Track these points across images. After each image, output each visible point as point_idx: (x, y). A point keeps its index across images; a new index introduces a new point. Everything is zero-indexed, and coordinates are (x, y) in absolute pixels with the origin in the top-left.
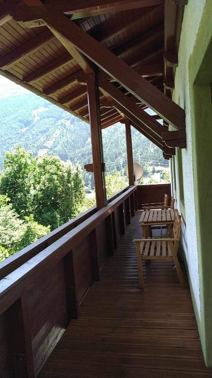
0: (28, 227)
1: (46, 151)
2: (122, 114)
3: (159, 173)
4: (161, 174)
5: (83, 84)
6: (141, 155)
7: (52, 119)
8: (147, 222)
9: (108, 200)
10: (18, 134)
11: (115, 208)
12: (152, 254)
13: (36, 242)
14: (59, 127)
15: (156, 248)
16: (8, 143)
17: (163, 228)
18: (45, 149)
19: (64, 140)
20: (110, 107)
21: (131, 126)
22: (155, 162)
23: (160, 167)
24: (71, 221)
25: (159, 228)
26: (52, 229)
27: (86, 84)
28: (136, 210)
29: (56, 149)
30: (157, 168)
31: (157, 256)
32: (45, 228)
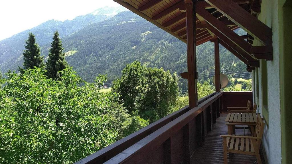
0: (133, 119)
1: (148, 63)
2: (213, 35)
3: (241, 84)
4: (242, 84)
5: (183, 11)
6: (225, 68)
7: (155, 40)
8: (232, 122)
9: (198, 101)
10: (130, 50)
11: (205, 108)
12: (236, 148)
13: (138, 131)
14: (160, 46)
15: (240, 144)
16: (122, 57)
17: (246, 128)
18: (148, 62)
19: (163, 55)
20: (203, 29)
21: (219, 44)
22: (237, 75)
23: (242, 78)
24: (165, 118)
25: (242, 128)
26: (151, 123)
27: (185, 11)
28: (221, 112)
29: (156, 62)
30: (239, 80)
31: (241, 151)
32: (145, 121)
